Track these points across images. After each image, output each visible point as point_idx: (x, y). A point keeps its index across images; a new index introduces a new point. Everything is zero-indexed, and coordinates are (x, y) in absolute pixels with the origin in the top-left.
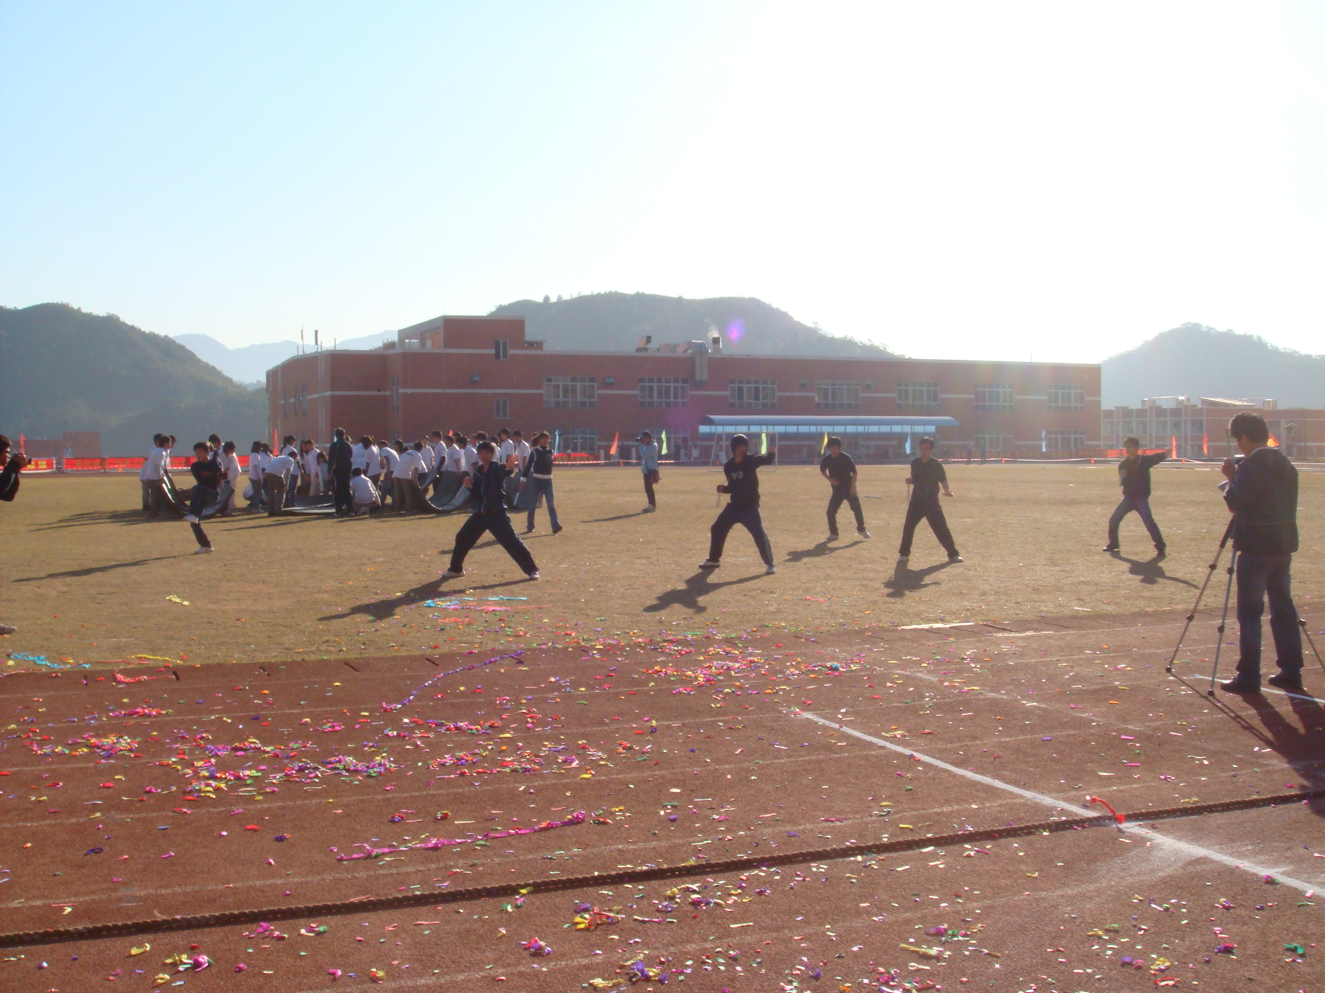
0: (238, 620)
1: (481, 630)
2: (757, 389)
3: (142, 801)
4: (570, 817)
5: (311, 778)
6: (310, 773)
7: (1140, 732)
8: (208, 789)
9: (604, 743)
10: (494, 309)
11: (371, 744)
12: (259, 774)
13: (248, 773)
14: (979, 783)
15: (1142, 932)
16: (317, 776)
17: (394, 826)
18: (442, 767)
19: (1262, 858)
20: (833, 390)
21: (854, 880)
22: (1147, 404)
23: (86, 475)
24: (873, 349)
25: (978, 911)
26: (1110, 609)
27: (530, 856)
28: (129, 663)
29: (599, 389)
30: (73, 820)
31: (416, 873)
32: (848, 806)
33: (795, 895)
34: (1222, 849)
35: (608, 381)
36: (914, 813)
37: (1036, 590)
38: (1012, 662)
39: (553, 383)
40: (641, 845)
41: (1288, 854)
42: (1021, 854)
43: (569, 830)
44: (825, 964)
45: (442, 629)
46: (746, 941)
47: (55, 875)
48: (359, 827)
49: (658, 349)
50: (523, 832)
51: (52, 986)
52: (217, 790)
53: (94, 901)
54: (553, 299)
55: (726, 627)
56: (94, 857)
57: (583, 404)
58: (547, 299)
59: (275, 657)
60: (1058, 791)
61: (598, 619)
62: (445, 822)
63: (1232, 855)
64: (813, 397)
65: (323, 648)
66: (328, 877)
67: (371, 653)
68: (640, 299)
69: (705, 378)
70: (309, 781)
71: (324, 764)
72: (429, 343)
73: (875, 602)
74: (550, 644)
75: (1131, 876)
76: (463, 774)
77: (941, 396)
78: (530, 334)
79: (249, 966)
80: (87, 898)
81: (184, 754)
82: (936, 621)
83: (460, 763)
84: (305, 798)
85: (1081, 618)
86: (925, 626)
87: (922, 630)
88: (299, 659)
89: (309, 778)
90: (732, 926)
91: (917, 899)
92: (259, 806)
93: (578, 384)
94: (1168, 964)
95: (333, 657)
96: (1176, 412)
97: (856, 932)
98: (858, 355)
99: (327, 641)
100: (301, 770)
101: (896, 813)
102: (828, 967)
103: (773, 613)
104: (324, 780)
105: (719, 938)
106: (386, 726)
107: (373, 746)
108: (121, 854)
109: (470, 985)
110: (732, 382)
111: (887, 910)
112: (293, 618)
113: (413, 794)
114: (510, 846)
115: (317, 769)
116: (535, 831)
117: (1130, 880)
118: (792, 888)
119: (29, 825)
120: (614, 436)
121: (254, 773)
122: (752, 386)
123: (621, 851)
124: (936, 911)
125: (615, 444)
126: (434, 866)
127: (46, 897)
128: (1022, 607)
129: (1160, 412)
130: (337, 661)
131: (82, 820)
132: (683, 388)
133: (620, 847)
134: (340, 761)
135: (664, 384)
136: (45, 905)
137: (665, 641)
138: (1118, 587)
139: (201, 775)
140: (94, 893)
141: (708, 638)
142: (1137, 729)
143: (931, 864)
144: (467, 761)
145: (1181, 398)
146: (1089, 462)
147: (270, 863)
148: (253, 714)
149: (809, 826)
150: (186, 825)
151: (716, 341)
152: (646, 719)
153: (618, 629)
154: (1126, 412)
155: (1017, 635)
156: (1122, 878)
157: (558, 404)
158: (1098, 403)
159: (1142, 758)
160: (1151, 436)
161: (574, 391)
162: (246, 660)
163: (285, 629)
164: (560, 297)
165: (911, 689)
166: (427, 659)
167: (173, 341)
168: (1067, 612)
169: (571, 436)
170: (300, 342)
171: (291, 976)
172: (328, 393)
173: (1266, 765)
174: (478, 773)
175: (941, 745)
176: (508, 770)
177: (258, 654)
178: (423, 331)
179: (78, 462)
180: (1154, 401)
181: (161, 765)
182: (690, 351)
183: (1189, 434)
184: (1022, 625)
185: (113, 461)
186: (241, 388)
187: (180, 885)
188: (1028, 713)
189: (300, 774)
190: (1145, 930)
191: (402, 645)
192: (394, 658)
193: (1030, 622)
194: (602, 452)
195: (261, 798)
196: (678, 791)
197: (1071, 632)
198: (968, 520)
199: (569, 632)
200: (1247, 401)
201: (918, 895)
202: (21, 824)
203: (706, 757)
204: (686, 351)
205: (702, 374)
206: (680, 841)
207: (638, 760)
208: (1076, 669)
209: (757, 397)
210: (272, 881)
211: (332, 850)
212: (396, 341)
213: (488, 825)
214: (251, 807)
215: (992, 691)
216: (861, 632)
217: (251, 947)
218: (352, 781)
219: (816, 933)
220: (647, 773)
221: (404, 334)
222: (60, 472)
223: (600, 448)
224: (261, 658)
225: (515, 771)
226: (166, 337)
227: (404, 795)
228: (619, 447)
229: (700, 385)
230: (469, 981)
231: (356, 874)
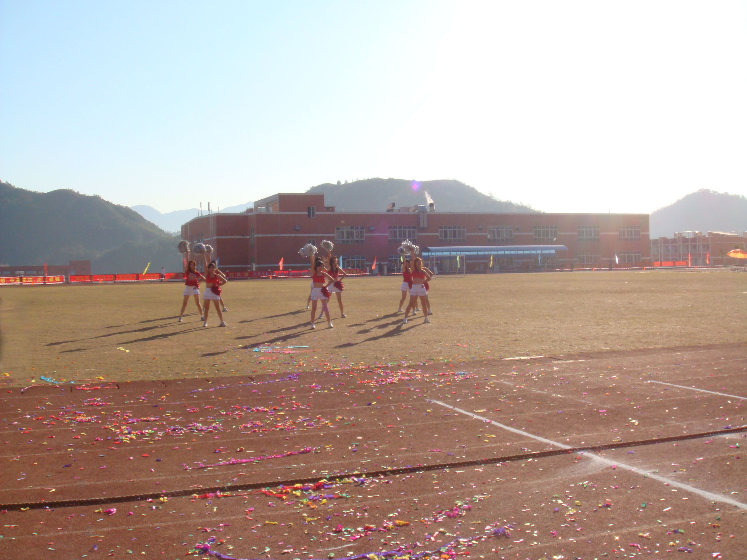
0: (153, 359)
1: (280, 363)
2: (455, 232)
3: (93, 444)
4: (303, 450)
5: (179, 433)
6: (179, 431)
7: (609, 409)
8: (126, 440)
9: (330, 417)
10: (309, 189)
11: (211, 418)
12: (153, 432)
13: (147, 431)
14: (516, 434)
15: (569, 499)
16: (181, 433)
17: (215, 454)
18: (245, 428)
19: (644, 466)
20: (498, 231)
21: (434, 477)
22: (677, 235)
23: (81, 285)
24: (523, 207)
25: (491, 490)
26: (621, 348)
27: (279, 467)
28: (95, 381)
29: (366, 233)
30: (58, 453)
31: (222, 475)
32: (445, 444)
33: (404, 483)
34: (626, 462)
35: (371, 228)
36: (476, 447)
37: (584, 339)
38: (556, 375)
39: (340, 230)
40: (335, 462)
41: (659, 464)
42: (523, 465)
43: (301, 456)
44: (408, 512)
45: (260, 363)
46: (374, 503)
47: (47, 476)
48: (198, 455)
49: (399, 210)
50: (278, 456)
51: (42, 521)
52: (131, 439)
53: (65, 487)
54: (343, 183)
55: (411, 360)
56: (68, 469)
57: (357, 241)
58: (339, 182)
59: (170, 377)
60: (555, 437)
61: (344, 357)
62: (241, 453)
63: (630, 465)
64: (486, 236)
65: (196, 373)
66: (179, 476)
67: (221, 374)
68: (391, 181)
69: (426, 226)
70: (177, 435)
71: (186, 427)
72: (271, 209)
73: (493, 346)
74: (315, 370)
75: (574, 474)
76: (255, 431)
77: (559, 233)
78: (328, 203)
79: (134, 513)
80: (62, 486)
81: (117, 423)
82: (524, 355)
83: (254, 426)
84: (174, 443)
85: (604, 353)
86: (517, 358)
87: (516, 360)
88: (183, 378)
89: (178, 433)
90: (368, 497)
91: (463, 485)
92: (150, 446)
93: (355, 231)
94: (575, 512)
95: (200, 377)
96: (694, 240)
97: (428, 499)
98: (515, 211)
99: (199, 369)
100: (174, 430)
101: (467, 447)
102: (410, 513)
103: (437, 352)
104: (185, 434)
105: (360, 502)
106: (221, 409)
107: (212, 419)
108: (81, 467)
109: (237, 521)
110: (441, 228)
111: (447, 490)
112: (183, 358)
113: (228, 440)
114: (270, 463)
115: (182, 429)
116: (284, 456)
117: (573, 476)
118: (403, 480)
119: (37, 455)
120: (374, 259)
121: (150, 431)
122: (452, 230)
123: (324, 465)
124: (471, 490)
125: (375, 263)
126: (231, 472)
127: (41, 485)
128: (573, 348)
129: (685, 240)
130: (202, 379)
131: (63, 453)
132: (413, 232)
133: (325, 463)
134: (194, 426)
135: (402, 230)
136: (41, 488)
137: (376, 367)
138: (629, 337)
139: (124, 432)
140: (65, 483)
141: (399, 365)
142: (608, 407)
143: (476, 470)
144: (258, 425)
145: (697, 232)
146: (642, 269)
147: (152, 471)
148: (155, 404)
149: (421, 453)
150: (113, 454)
151: (431, 205)
152: (354, 405)
153: (353, 362)
154: (665, 241)
155: (565, 362)
156: (570, 475)
157: (343, 241)
158: (648, 236)
159: (605, 421)
160: (680, 254)
161: (352, 234)
162: (155, 379)
163: (177, 363)
164: (346, 182)
165: (498, 389)
166: (249, 378)
167: (131, 210)
168: (596, 350)
169: (351, 260)
170: (200, 209)
171: (153, 517)
172: (215, 238)
173: (668, 424)
174: (263, 430)
175: (503, 416)
176: (278, 429)
177: (162, 376)
178: (267, 202)
179: (77, 278)
180: (681, 234)
181: (105, 428)
182: (417, 211)
183: (701, 252)
184: (569, 356)
185: (96, 277)
186: (169, 235)
187: (106, 480)
188: (554, 400)
189: (174, 432)
190: (571, 498)
191: (237, 371)
192: (232, 377)
193: (573, 355)
194: (368, 268)
195: (152, 442)
196: (361, 438)
197: (595, 360)
198: (560, 302)
199: (326, 363)
200: (735, 233)
201: (464, 483)
202: (33, 454)
203: (380, 422)
204: (414, 211)
205: (424, 223)
206: (355, 461)
207: (345, 424)
208: (589, 378)
209: (455, 236)
210: (151, 478)
211: (183, 465)
212: (253, 207)
213: (262, 454)
214: (147, 446)
215: (540, 390)
216: (481, 362)
217: (136, 505)
218: (198, 435)
219: (409, 500)
220: (348, 430)
221: (258, 204)
222: (67, 283)
223: (367, 265)
224: (163, 378)
225: (282, 429)
226: (127, 207)
227: (223, 441)
228: (376, 265)
229: (423, 230)
230: (237, 519)
231: (193, 475)
